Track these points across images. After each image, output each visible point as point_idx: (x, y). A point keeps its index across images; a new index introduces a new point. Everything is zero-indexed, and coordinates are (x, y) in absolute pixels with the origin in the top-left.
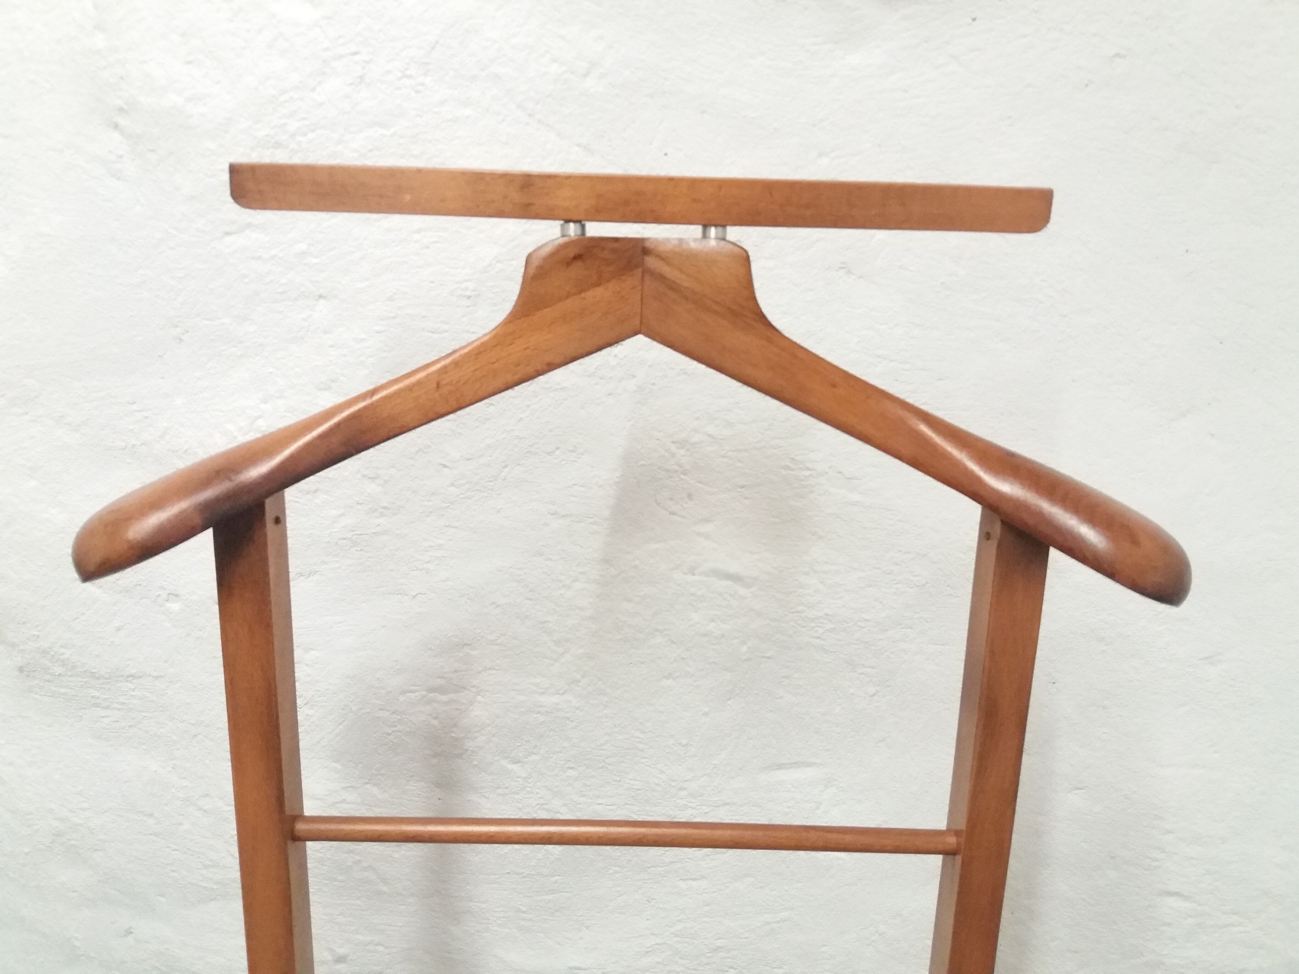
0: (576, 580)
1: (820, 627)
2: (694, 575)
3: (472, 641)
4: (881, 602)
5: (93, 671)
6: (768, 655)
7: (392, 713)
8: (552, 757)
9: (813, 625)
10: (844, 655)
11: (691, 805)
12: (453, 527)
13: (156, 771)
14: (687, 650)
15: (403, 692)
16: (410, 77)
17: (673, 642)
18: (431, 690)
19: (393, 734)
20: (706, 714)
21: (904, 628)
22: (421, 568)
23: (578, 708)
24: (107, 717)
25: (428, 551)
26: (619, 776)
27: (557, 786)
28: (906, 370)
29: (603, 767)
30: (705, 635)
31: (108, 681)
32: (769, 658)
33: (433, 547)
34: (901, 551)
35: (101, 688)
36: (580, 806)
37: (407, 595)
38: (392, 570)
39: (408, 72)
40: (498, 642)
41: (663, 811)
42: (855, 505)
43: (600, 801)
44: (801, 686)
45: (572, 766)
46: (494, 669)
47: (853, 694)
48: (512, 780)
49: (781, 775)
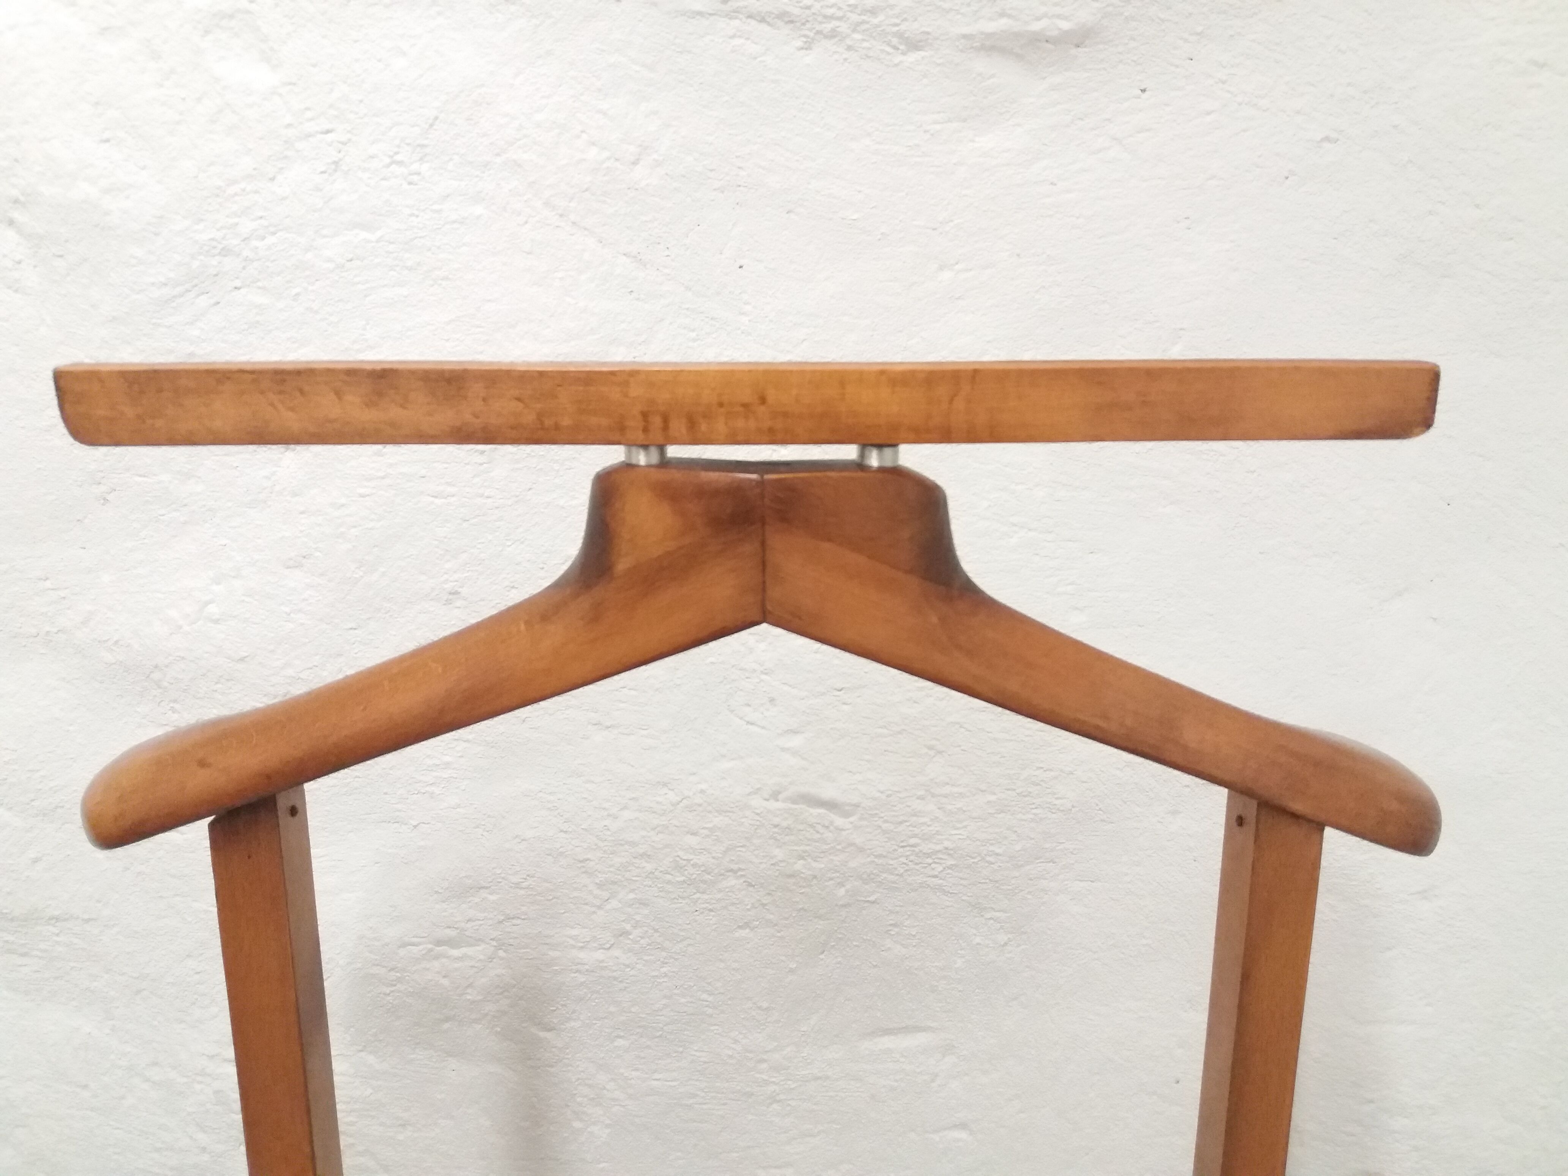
0: (625, 808)
1: (938, 863)
2: (778, 800)
3: (491, 884)
4: (1016, 832)
5: (5, 911)
6: (872, 898)
7: (390, 971)
8: (596, 1024)
9: (929, 861)
10: (968, 896)
11: (774, 1080)
12: (465, 741)
13: (89, 1033)
14: (769, 894)
15: (404, 945)
16: (400, 163)
17: (750, 885)
18: (439, 943)
19: (391, 994)
20: (792, 971)
21: (1043, 862)
22: (423, 791)
23: (628, 966)
24: (25, 965)
25: (432, 770)
26: (681, 1046)
27: (603, 1058)
28: (1049, 542)
29: (660, 1036)
30: (791, 876)
31: (25, 923)
32: (873, 902)
33: (439, 765)
34: (1042, 768)
35: (16, 931)
36: (633, 1082)
37: (406, 824)
38: (386, 794)
39: (398, 158)
40: (524, 885)
41: (739, 1088)
42: (984, 711)
43: (657, 1076)
44: (914, 936)
45: (622, 1034)
46: (518, 918)
47: (978, 944)
48: (545, 1050)
49: (887, 1042)
